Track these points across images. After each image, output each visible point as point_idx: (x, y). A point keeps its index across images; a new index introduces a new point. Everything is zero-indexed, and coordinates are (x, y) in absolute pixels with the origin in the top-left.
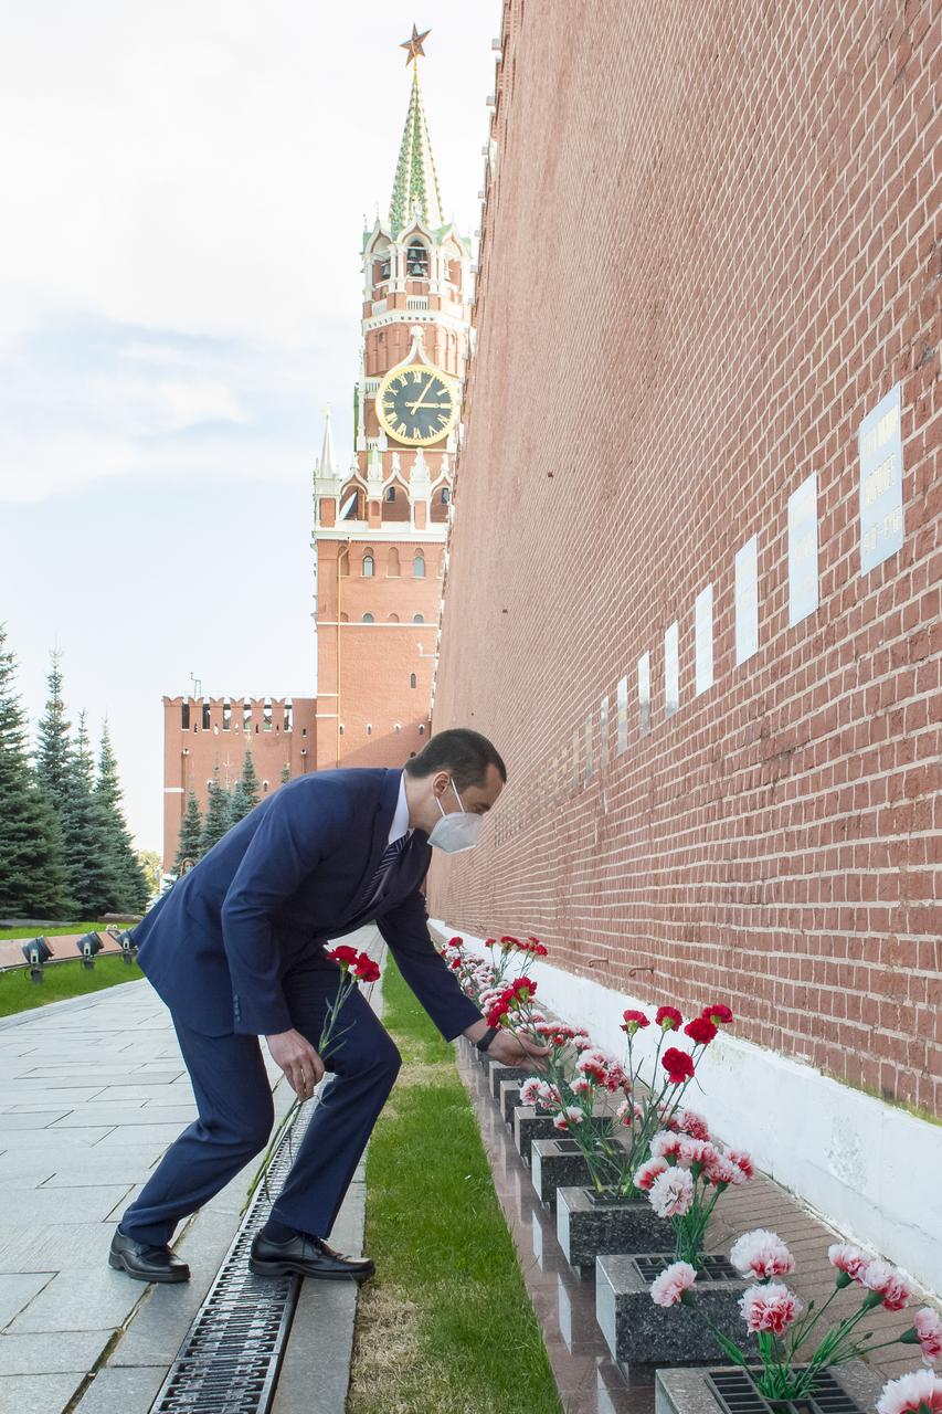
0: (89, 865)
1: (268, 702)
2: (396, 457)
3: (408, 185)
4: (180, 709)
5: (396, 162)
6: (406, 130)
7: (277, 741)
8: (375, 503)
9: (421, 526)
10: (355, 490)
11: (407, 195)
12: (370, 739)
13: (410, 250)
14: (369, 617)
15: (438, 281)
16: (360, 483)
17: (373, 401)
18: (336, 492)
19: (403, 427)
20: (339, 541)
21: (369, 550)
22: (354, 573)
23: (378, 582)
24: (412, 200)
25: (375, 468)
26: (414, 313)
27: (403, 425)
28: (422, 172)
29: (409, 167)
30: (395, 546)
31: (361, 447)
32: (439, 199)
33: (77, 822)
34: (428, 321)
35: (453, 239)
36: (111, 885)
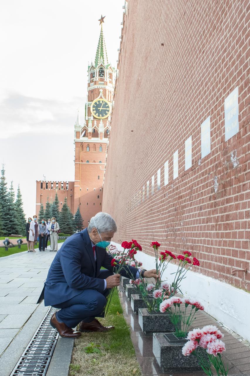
0: (11, 221)
1: (62, 182)
2: (95, 121)
3: (99, 54)
4: (40, 184)
5: (97, 49)
6: (99, 41)
7: (64, 192)
8: (90, 133)
9: (101, 139)
10: (85, 129)
11: (99, 57)
12: (88, 192)
13: (100, 70)
14: (88, 161)
15: (107, 78)
16: (86, 128)
17: (90, 108)
18: (80, 130)
19: (97, 114)
20: (81, 142)
21: (88, 145)
22: (84, 151)
23: (91, 153)
24: (100, 58)
25: (90, 124)
26: (100, 86)
27: (97, 113)
28: (103, 51)
29: (100, 50)
30: (95, 144)
31: (87, 119)
32: (107, 58)
33: (8, 210)
34: (104, 88)
35: (110, 68)
36: (17, 227)
